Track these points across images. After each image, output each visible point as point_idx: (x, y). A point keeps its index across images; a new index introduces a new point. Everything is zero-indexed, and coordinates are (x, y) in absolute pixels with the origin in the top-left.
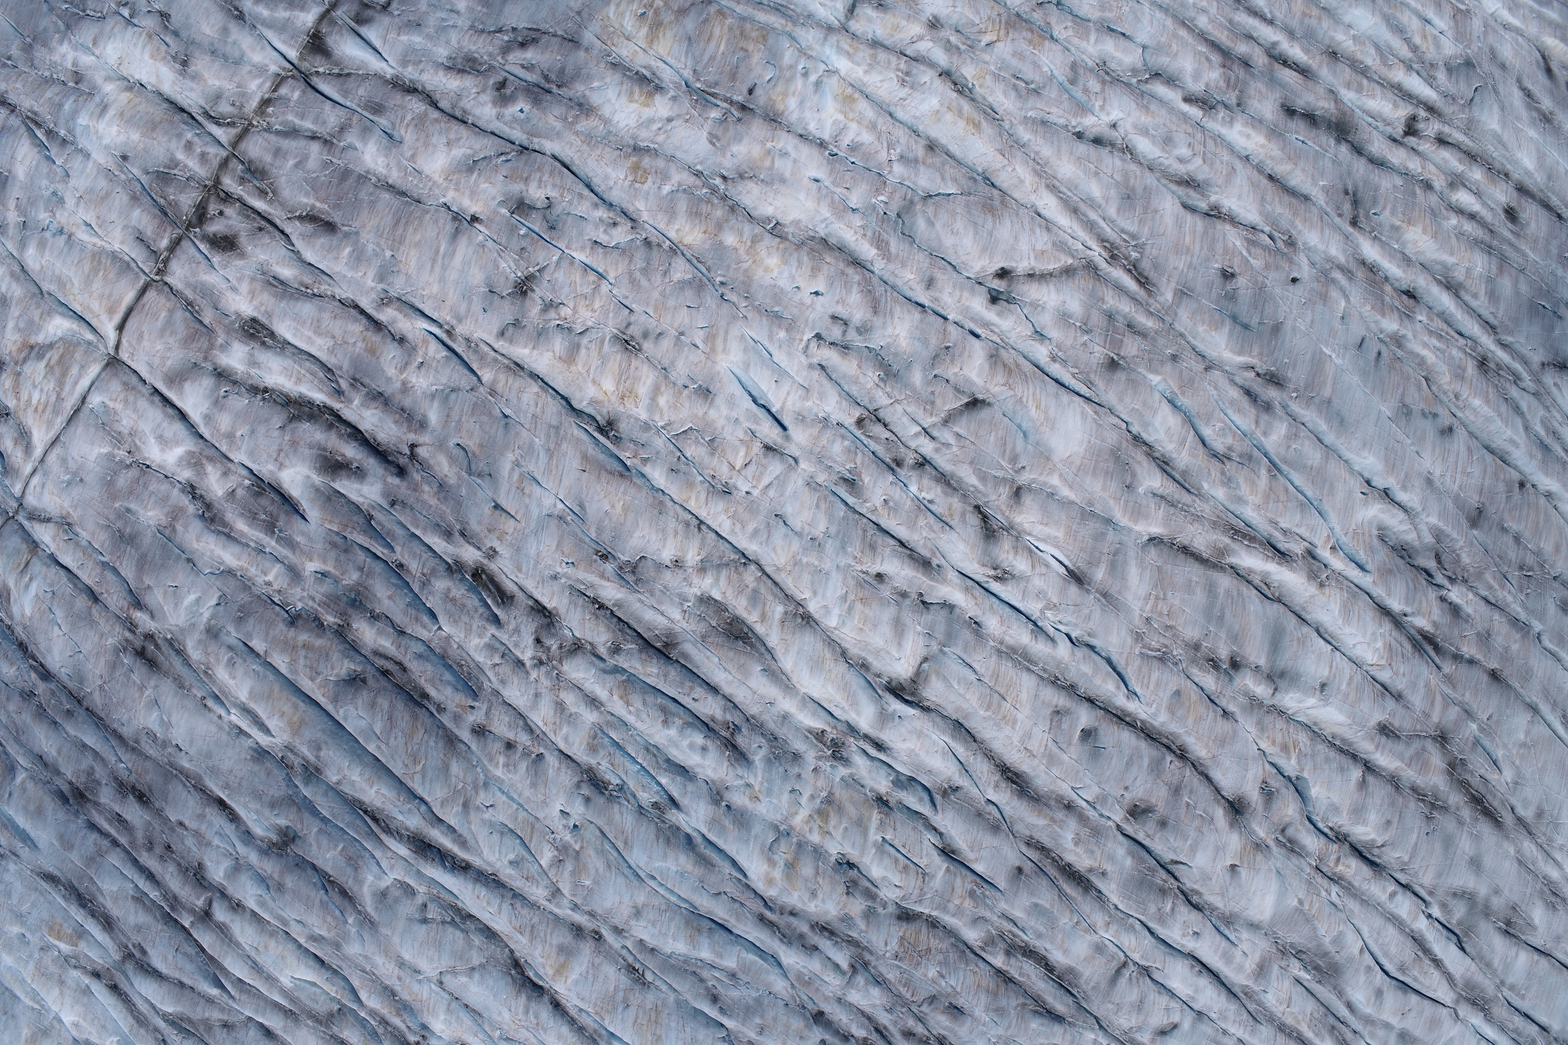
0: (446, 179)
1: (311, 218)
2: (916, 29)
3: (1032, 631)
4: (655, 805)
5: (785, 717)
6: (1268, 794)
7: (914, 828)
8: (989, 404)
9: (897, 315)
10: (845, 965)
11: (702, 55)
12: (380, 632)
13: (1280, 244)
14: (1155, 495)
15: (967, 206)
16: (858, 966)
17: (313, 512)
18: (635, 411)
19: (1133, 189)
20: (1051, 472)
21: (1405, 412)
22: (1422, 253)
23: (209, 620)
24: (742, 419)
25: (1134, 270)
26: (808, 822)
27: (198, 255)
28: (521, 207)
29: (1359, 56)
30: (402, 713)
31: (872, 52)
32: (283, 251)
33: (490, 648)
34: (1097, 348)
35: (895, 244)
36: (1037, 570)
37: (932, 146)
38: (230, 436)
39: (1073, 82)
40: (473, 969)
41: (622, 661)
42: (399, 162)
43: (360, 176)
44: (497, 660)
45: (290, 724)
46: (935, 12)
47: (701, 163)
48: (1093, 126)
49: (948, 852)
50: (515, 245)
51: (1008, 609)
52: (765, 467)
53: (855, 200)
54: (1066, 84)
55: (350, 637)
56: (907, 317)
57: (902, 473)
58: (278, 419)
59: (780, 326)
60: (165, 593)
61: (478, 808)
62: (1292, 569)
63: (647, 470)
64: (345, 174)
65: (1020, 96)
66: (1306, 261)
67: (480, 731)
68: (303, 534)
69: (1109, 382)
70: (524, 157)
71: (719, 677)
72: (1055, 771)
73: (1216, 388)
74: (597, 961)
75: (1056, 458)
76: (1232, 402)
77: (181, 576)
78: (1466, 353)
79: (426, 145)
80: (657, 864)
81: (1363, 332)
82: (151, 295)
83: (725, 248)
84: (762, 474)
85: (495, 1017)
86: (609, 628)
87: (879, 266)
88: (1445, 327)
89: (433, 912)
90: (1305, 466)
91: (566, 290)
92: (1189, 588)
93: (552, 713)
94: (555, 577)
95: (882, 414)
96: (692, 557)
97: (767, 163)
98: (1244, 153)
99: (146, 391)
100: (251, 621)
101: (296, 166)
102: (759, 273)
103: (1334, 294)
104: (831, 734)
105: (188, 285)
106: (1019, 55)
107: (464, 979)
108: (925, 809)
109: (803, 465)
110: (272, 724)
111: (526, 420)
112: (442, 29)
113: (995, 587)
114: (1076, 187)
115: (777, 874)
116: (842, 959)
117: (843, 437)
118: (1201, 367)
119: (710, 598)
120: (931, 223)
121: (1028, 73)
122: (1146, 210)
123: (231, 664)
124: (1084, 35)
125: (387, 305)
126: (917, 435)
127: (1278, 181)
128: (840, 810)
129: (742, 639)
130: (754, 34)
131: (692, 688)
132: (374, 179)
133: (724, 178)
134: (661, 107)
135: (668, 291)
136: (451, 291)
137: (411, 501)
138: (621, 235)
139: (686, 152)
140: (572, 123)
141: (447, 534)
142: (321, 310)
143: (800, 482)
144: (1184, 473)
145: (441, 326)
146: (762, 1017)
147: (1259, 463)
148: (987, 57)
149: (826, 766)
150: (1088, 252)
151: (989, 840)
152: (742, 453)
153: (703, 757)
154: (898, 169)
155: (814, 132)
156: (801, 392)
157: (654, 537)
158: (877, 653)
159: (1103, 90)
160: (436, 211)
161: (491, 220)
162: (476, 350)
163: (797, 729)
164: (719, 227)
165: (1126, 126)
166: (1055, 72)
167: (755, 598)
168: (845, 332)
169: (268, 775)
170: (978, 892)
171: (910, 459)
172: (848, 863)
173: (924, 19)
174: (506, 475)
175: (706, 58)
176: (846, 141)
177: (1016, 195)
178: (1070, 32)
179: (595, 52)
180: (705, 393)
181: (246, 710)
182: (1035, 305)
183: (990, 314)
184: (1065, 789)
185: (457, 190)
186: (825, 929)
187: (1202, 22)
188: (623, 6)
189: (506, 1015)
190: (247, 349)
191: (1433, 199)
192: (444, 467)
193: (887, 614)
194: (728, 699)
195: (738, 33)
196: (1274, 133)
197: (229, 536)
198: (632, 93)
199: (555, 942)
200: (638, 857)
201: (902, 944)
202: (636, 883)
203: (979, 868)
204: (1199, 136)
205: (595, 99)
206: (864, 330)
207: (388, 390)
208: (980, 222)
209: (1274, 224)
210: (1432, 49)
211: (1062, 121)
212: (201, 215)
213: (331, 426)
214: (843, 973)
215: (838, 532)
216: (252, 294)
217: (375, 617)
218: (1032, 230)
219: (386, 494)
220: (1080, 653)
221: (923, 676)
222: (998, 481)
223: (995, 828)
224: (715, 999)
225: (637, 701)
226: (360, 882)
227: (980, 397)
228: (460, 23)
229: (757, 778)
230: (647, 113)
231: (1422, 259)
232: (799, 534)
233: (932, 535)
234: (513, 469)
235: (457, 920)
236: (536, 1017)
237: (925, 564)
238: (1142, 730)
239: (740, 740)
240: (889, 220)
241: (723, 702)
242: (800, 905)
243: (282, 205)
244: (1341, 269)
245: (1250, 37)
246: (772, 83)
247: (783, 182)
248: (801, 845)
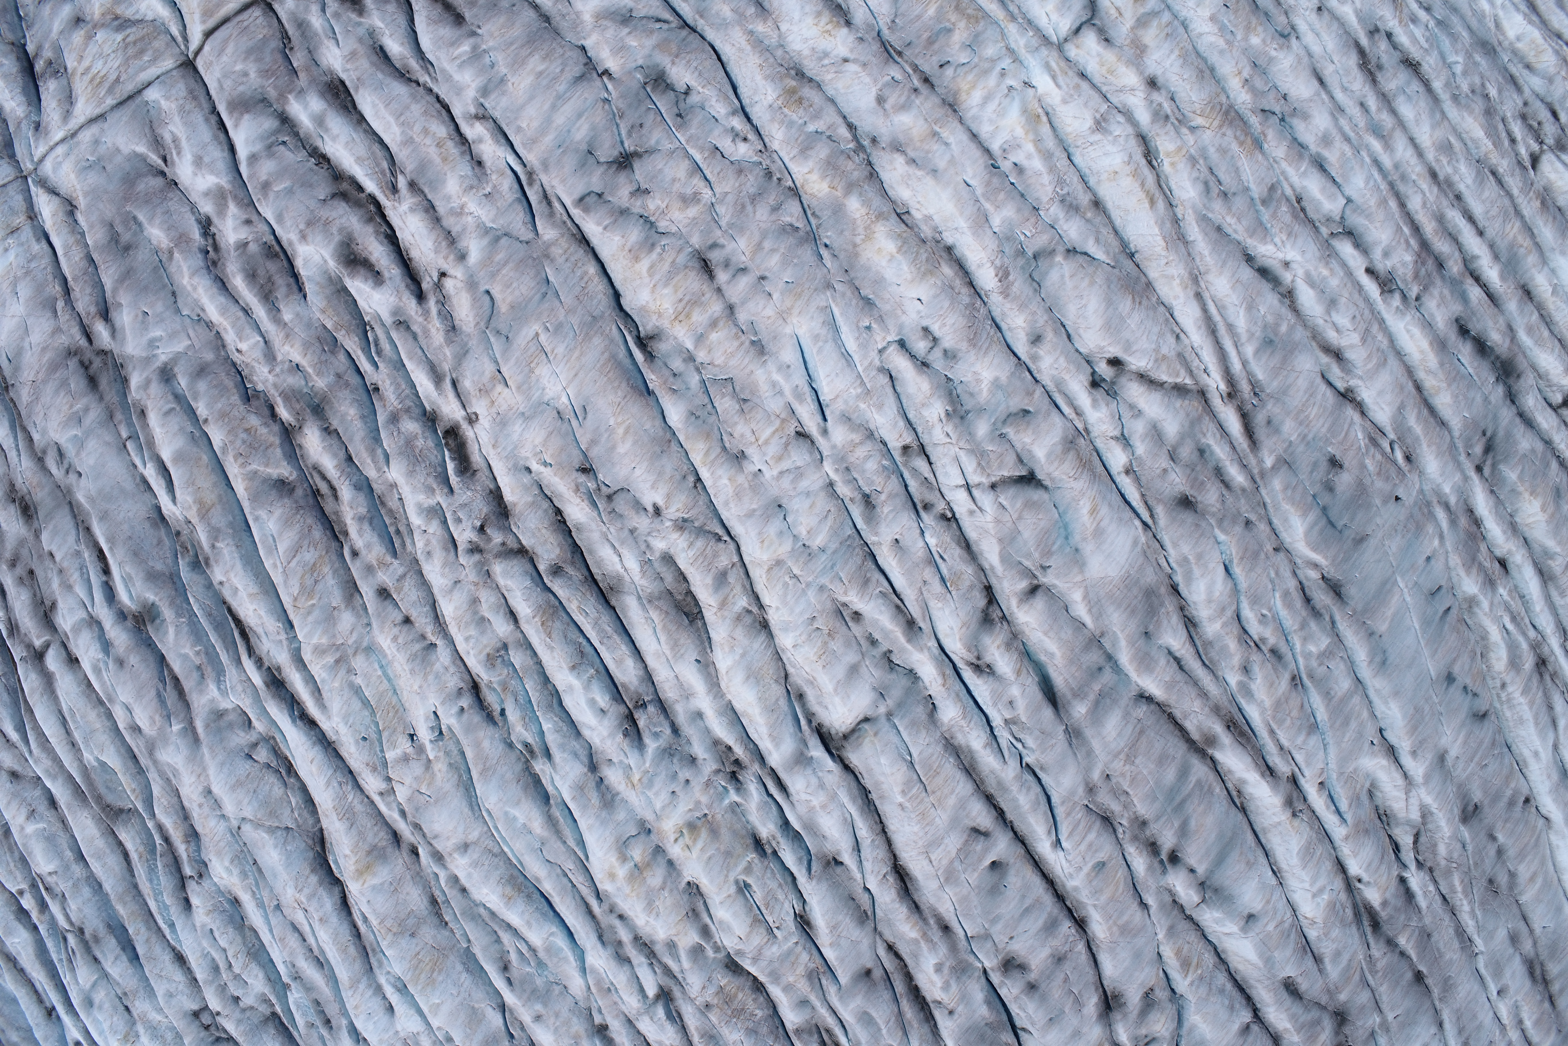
0: (595, 21)
2: (1133, 79)
3: (986, 738)
4: (527, 746)
5: (700, 715)
6: (1148, 1000)
7: (780, 885)
8: (1044, 488)
9: (990, 356)
10: (650, 990)
12: (328, 448)
13: (1398, 456)
14: (1170, 653)
15: (1108, 279)
16: (662, 997)
17: (315, 298)
18: (680, 337)
19: (1279, 337)
20: (1077, 585)
21: (1449, 679)
22: (1532, 529)
23: (167, 363)
24: (788, 392)
25: (1247, 416)
26: (674, 832)
28: (658, 80)
29: (1551, 307)
30: (315, 540)
31: (1077, 82)
32: (401, 28)
33: (430, 513)
34: (1176, 480)
35: (1019, 284)
36: (1021, 678)
37: (1097, 204)
38: (266, 187)
39: (1265, 203)
40: (277, 829)
41: (558, 586)
44: (432, 528)
45: (201, 502)
46: (1158, 72)
47: (859, 118)
48: (1266, 256)
49: (804, 922)
50: (636, 117)
51: (972, 705)
52: (789, 452)
53: (998, 222)
54: (1258, 202)
55: (297, 441)
56: (999, 363)
57: (925, 518)
58: (324, 190)
59: (865, 314)
60: (135, 316)
61: (348, 670)
62: (1272, 788)
63: (667, 401)
65: (1208, 194)
66: (1417, 485)
67: (383, 593)
68: (294, 315)
69: (1175, 518)
70: (681, 33)
71: (649, 646)
72: (947, 891)
73: (1276, 573)
74: (404, 878)
75: (1088, 573)
76: (1285, 593)
77: (157, 307)
78: (1530, 644)
80: (505, 808)
81: (1442, 582)
82: (253, 13)
83: (845, 213)
84: (783, 457)
85: (278, 886)
86: (559, 545)
87: (994, 300)
88: (1522, 612)
89: (259, 754)
90: (1329, 691)
93: (463, 608)
94: (527, 471)
95: (931, 450)
96: (674, 512)
97: (926, 146)
98: (1403, 352)
99: (207, 106)
100: (207, 381)
102: (869, 252)
103: (1430, 529)
104: (737, 753)
105: (293, 18)
106: (1223, 153)
107: (264, 835)
108: (798, 870)
109: (826, 467)
110: (181, 495)
111: (567, 298)
113: (968, 675)
114: (1224, 308)
115: (623, 871)
116: (651, 983)
117: (882, 457)
118: (1270, 545)
119: (673, 561)
120: (1064, 280)
121: (1225, 173)
122: (1284, 363)
123: (168, 416)
124: (1295, 163)
125: (480, 121)
126: (957, 486)
127: (1423, 394)
128: (714, 835)
129: (688, 616)
130: (969, 13)
131: (617, 643)
133: (876, 143)
134: (843, 43)
135: (770, 228)
136: (550, 137)
137: (417, 329)
138: (745, 152)
139: (848, 99)
140: (746, 20)
141: (437, 378)
142: (412, 98)
143: (816, 483)
144: (1207, 643)
145: (524, 165)
146: (545, 1005)
147: (1286, 666)
148: (1191, 139)
149: (720, 783)
150: (1207, 379)
151: (850, 930)
152: (772, 428)
154: (1056, 210)
155: (986, 136)
156: (861, 390)
157: (644, 476)
158: (819, 691)
159: (1292, 225)
160: (571, 50)
161: (622, 81)
162: (550, 206)
163: (704, 733)
164: (850, 189)
165: (1299, 270)
166: (1252, 185)
168: (930, 349)
169: (157, 543)
170: (817, 976)
171: (940, 508)
172: (698, 890)
173: (1144, 73)
174: (521, 345)
176: (1014, 158)
177: (1160, 290)
178: (1281, 152)
180: (761, 350)
181: (163, 469)
182: (1133, 409)
183: (1083, 397)
184: (948, 911)
185: (601, 37)
186: (646, 946)
189: (290, 890)
190: (323, 105)
192: (463, 310)
193: (847, 656)
194: (648, 672)
196: (1440, 344)
197: (221, 284)
198: (820, 16)
199: (367, 840)
200: (489, 793)
201: (718, 996)
202: (473, 816)
203: (829, 954)
204: (1366, 314)
205: (779, 6)
206: (950, 355)
207: (443, 206)
208: (1117, 299)
209: (1401, 434)
211: (1238, 237)
213: (370, 220)
214: (645, 998)
215: (835, 551)
216: (353, 55)
217: (329, 431)
218: (1163, 332)
219: (396, 312)
221: (857, 735)
222: (1021, 570)
223: (861, 919)
224: (505, 968)
225: (556, 634)
226: (202, 693)
227: (1040, 476)
229: (642, 764)
230: (826, 43)
231: (1527, 533)
232: (794, 535)
235: (283, 771)
236: (319, 906)
237: (910, 623)
239: (643, 718)
240: (1023, 256)
241: (642, 673)
242: (631, 912)
244: (1447, 507)
245: (1454, 239)
246: (966, 68)
247: (934, 171)
248: (659, 850)
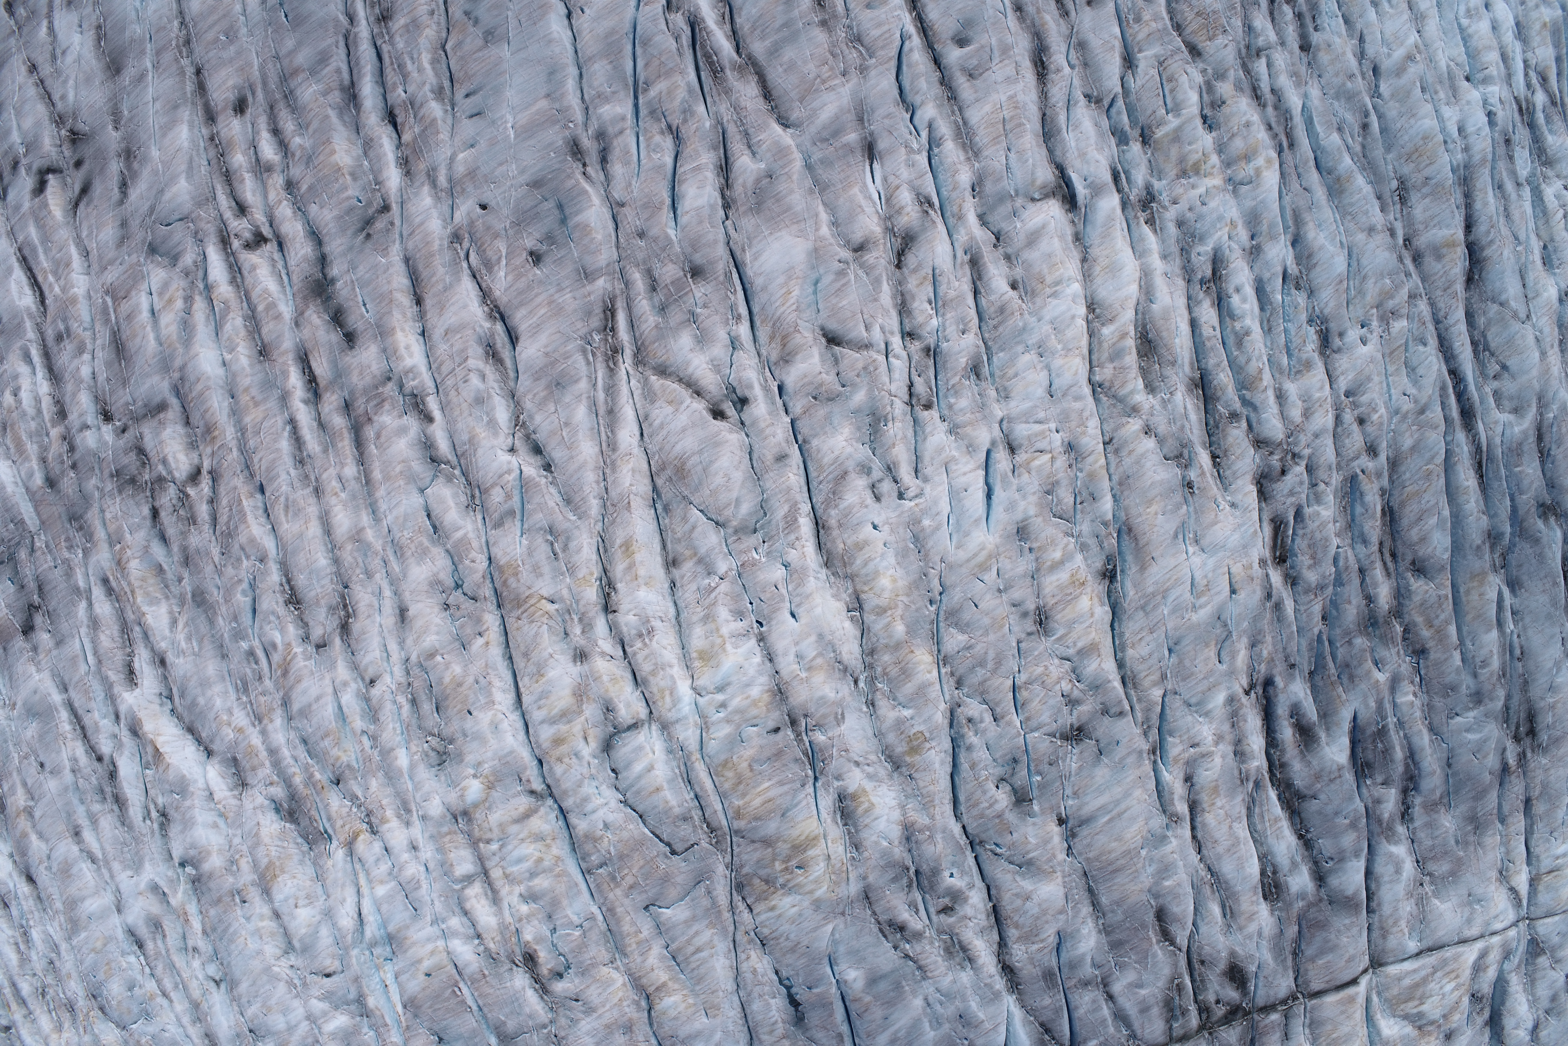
0: (1054, 872)
1: (1166, 936)
2: (601, 665)
3: (938, 146)
4: (1298, 287)
5: (1164, 257)
7: (1138, 100)
8: (822, 329)
9: (833, 456)
10: (1263, 61)
11: (786, 793)
12: (1376, 585)
13: (466, 244)
14: (754, 154)
15: (697, 489)
16: (1254, 52)
17: (1346, 715)
18: (1083, 566)
19: (548, 387)
20: (822, 239)
21: (490, 36)
22: (349, 140)
23: (1472, 709)
24: (1015, 487)
25: (609, 326)
26: (1211, 174)
27: (1260, 984)
28: (1021, 799)
29: (243, 333)
30: (1408, 515)
31: (651, 679)
32: (1203, 929)
33: (1318, 499)
34: (698, 295)
35: (780, 512)
36: (897, 182)
37: (671, 563)
38: (1353, 825)
39: (512, 513)
40: (1501, 304)
41: (1237, 405)
42: (1074, 917)
43: (1108, 934)
44: (1322, 486)
45: (1482, 583)
46: (571, 664)
47: (861, 710)
48: (530, 464)
49: (1129, 62)
50: (1053, 772)
51: (941, 177)
52: (1029, 438)
53: (779, 573)
54: (518, 517)
55: (1395, 603)
56: (825, 448)
57: (931, 341)
58: (1312, 807)
59: (923, 530)
60: (1485, 757)
61: (1416, 402)
62: (697, 8)
63: (1110, 516)
64: (1116, 946)
65: (568, 539)
66: (458, 216)
67: (1372, 450)
68: (1367, 706)
69: (712, 263)
70: (983, 836)
71: (1184, 327)
72: (1010, 40)
73: (630, 184)
74: (1421, 227)
75: (809, 245)
76: (627, 163)
77: (1464, 759)
78: (391, 37)
79: (1044, 912)
80: (1331, 248)
81: (466, 122)
82: (1316, 986)
83: (907, 626)
84: (1036, 435)
85: (1512, 260)
86: (1225, 437)
87: (806, 508)
88: (388, 71)
89: (1495, 368)
90: (615, 68)
91: (1052, 702)
92: (791, 67)
93: (1316, 415)
94: (1233, 505)
95: (906, 398)
96: (1134, 425)
97: (819, 661)
98: (421, 339)
99: (1376, 918)
100: (1448, 680)
101: (1140, 986)
102: (902, 583)
103: (460, 169)
104: (1142, 216)
105: (1285, 969)
106: (536, 570)
107: (1513, 303)
108: (1120, 103)
109: (999, 414)
110: (1494, 596)
111: (1160, 633)
112: (948, 996)
114: (592, 429)
115: (1260, 161)
116: (1260, 66)
117: (950, 407)
118: (626, 210)
119: (1146, 386)
120: (738, 502)
121: (543, 551)
122: (553, 363)
123: (1485, 663)
124: (464, 542)
125: (1177, 815)
126: (897, 357)
127: (415, 294)
128: (1182, 160)
129: (1146, 337)
130: (730, 774)
131: (1209, 339)
132: (1101, 922)
133: (856, 682)
134: (855, 780)
135: (979, 633)
136: (1128, 780)
137: (1281, 656)
138: (973, 708)
139: (864, 730)
140: (929, 829)
141: (1278, 606)
142: (1219, 857)
143: (1013, 404)
144: (715, 148)
145: (1155, 762)
146: (1344, 84)
147: (649, 103)
148: (565, 593)
149: (1165, 198)
150: (631, 372)
151: (1095, 42)
152: (1037, 463)
153: (1243, 285)
154: (723, 566)
155: (759, 654)
156: (953, 467)
157: (1149, 464)
158: (1062, 237)
159: (493, 485)
160: (1080, 854)
161: (1052, 808)
162: (1147, 719)
163: (1163, 241)
164: (898, 646)
165: (503, 440)
166: (519, 533)
167: (1116, 355)
168: (880, 481)
169: (1521, 566)
170: (1131, 17)
171: (915, 347)
172: (1205, 122)
173: (586, 667)
174: (1209, 607)
175: (786, 788)
176: (739, 626)
177: (646, 466)
178: (473, 554)
179: (861, 871)
180: (1022, 532)
181: (1500, 624)
182: (716, 368)
183: (757, 393)
184: (1012, 20)
185: (1054, 856)
186: (1257, 95)
187: (350, 470)
188: (808, 888)
189: (1506, 253)
190: (1289, 879)
191: (296, 171)
192: (1242, 658)
193: (1032, 255)
194: (1189, 308)
195: (741, 787)
196: (382, 332)
197: (1412, 755)
198: (867, 811)
199: (1439, 266)
200: (1340, 264)
201: (1215, 36)
202: (1355, 250)
203: (1117, 30)
204: (450, 382)
205: (896, 832)
206: (865, 469)
207: (1230, 749)
208: (700, 467)
209: (455, 263)
210: (174, 286)
211: (553, 490)
212: (1234, 1013)
213: (1283, 765)
214: (1268, 57)
215: (1018, 343)
216: (1251, 917)
217: (1369, 599)
218: (662, 426)
219: (1291, 677)
220: (917, 100)
221: (1045, 191)
222: (868, 270)
223: (1082, 46)
224: (1365, 127)
225: (1252, 368)
226: (1525, 433)
227: (823, 340)
228: (932, 989)
229: (1219, 236)
230: (868, 785)
231: (354, 136)
232: (1048, 368)
233: (952, 278)
234: (1201, 607)
235: (1481, 347)
236: (1489, 232)
237: (975, 263)
238: (915, 8)
239: (1209, 273)
240: (766, 534)
241: (1196, 309)
242: (1262, 128)
243: (1175, 965)
244: (434, 184)
245: (322, 425)
246: (755, 722)
247: (821, 636)
248: (1228, 164)
